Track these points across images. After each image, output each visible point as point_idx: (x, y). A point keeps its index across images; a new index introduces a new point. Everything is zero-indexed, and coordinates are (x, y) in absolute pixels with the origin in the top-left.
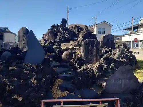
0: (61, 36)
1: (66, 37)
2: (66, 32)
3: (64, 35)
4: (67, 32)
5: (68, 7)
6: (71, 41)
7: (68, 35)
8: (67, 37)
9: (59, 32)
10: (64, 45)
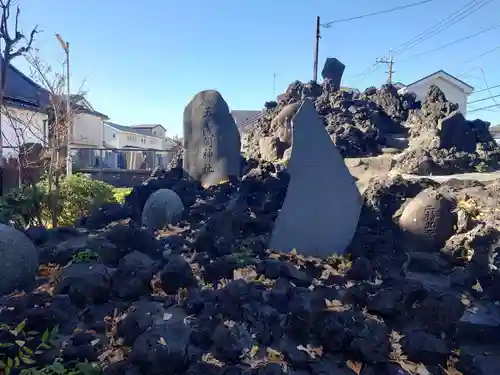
0: (343, 129)
1: (364, 130)
2: (358, 112)
3: (354, 124)
4: (362, 111)
5: (318, 18)
6: (383, 150)
7: (368, 123)
8: (368, 131)
9: (327, 110)
10: (361, 163)
